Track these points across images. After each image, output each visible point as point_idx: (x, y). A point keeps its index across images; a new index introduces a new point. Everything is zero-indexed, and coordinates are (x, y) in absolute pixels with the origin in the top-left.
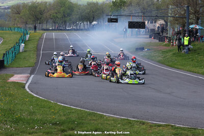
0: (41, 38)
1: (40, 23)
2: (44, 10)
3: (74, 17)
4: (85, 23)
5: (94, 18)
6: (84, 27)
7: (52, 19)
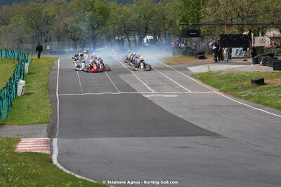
0: (52, 69)
1: (46, 41)
2: (54, 16)
3: (110, 27)
4: (131, 38)
5: (147, 29)
6: (130, 46)
7: (68, 31)
